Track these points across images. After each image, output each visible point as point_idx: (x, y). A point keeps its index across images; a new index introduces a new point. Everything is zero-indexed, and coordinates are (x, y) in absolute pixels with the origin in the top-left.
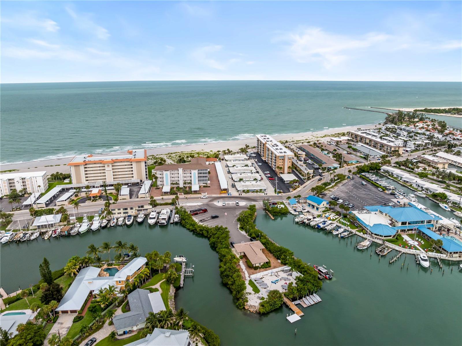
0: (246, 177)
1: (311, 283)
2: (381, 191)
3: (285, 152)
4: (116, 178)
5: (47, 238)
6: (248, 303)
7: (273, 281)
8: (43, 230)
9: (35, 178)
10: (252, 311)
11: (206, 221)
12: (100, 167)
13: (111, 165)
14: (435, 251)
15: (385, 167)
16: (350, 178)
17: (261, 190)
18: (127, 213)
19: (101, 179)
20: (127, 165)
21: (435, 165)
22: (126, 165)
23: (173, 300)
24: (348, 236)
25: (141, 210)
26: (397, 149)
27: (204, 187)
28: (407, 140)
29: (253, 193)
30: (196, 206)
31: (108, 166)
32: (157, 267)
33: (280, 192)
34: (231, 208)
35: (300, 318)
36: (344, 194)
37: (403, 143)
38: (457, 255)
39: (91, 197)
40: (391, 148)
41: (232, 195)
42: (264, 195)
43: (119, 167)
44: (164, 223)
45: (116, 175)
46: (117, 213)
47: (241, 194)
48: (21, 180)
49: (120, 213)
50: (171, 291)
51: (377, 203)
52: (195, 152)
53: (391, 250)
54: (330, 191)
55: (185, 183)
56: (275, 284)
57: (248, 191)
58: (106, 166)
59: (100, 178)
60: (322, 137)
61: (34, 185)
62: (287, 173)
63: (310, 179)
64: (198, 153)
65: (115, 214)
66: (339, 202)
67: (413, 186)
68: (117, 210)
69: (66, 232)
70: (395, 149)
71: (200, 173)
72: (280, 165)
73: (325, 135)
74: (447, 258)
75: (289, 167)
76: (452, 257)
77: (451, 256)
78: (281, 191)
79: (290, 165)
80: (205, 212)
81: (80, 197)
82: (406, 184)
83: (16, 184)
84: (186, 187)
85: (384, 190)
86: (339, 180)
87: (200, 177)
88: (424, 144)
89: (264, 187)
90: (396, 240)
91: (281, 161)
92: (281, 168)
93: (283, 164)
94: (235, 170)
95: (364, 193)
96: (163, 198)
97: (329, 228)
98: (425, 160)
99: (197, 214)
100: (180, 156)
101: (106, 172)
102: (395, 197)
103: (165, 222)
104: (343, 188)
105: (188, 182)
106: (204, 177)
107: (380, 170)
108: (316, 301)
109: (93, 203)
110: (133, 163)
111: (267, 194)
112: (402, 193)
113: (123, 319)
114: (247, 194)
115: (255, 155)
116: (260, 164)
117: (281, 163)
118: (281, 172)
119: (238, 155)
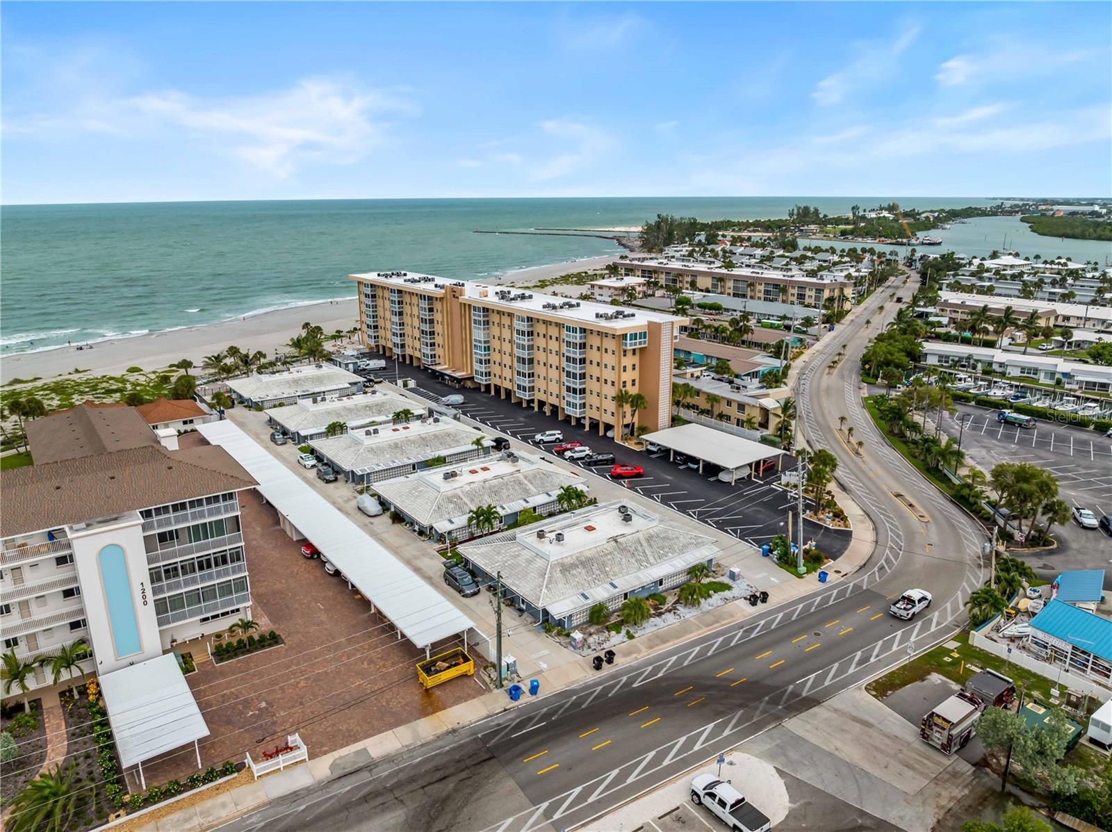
52: (39, 384)
62: (669, 421)
64: (59, 388)
72: (625, 384)
84: (37, 705)
87: (171, 572)
105: (50, 645)
115: (381, 363)
116: (458, 398)
117: (629, 376)
118: (629, 419)
119: (310, 370)
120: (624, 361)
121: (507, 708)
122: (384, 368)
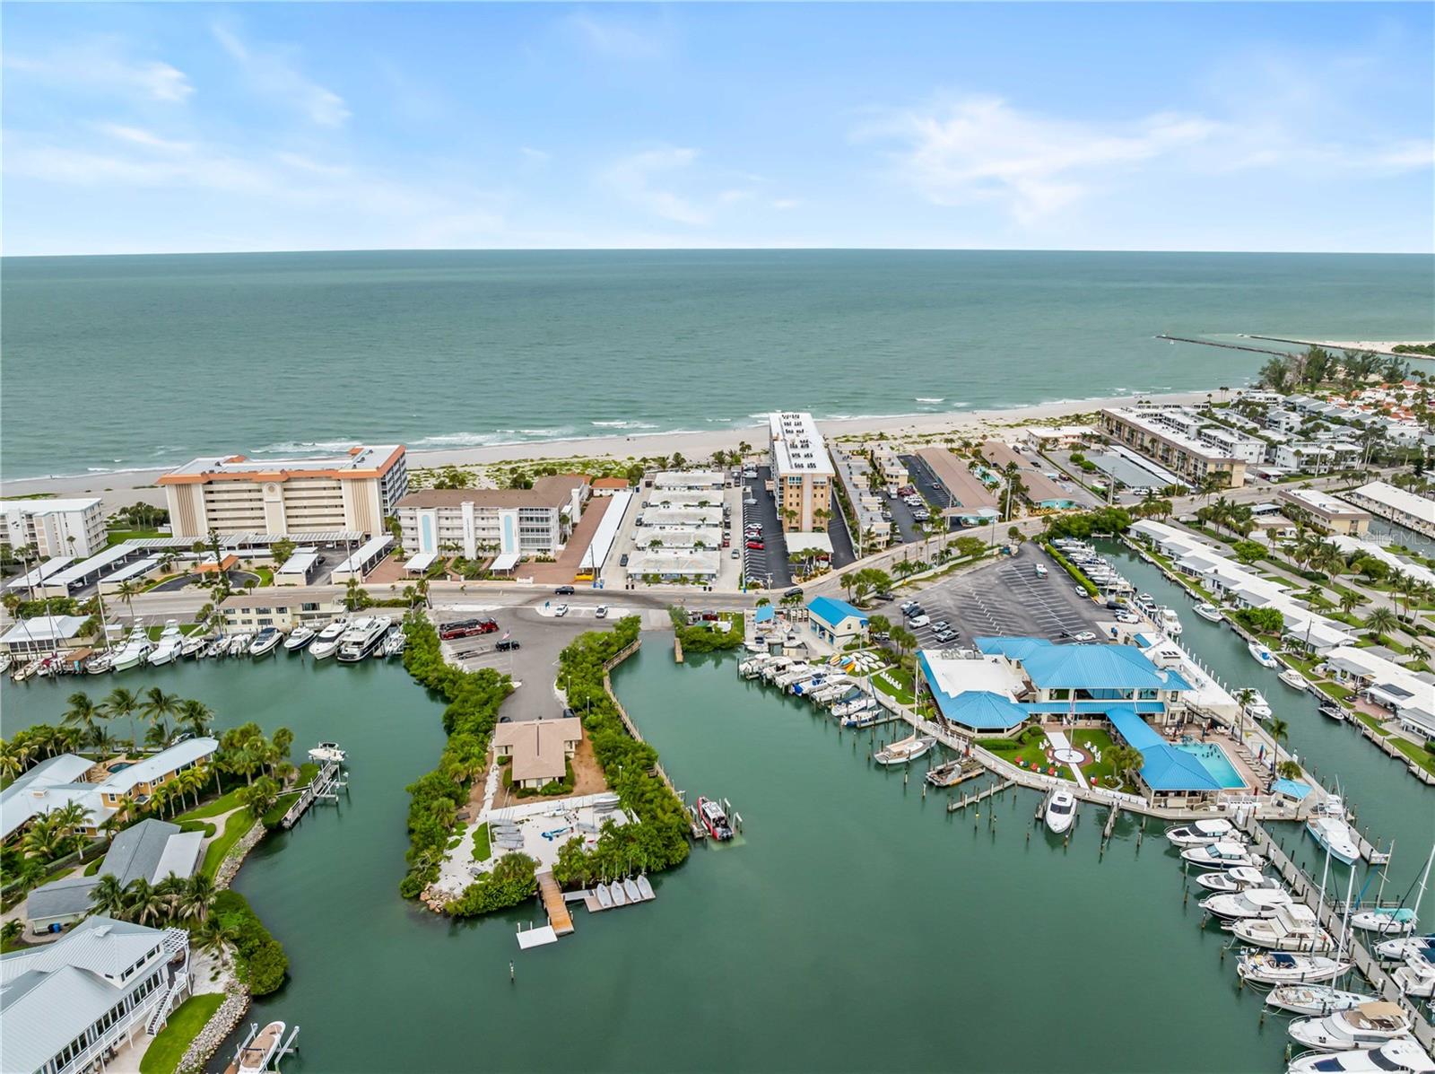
0: (674, 538)
1: (641, 843)
2: (1084, 597)
3: (811, 465)
4: (298, 526)
5: (21, 677)
6: (436, 886)
7: (548, 832)
8: (21, 657)
9: (61, 515)
10: (431, 907)
11: (476, 655)
12: (250, 491)
13: (278, 488)
14: (1120, 787)
15: (1146, 525)
16: (1010, 553)
17: (698, 576)
18: (270, 621)
19: (254, 527)
20: (329, 488)
21: (1324, 524)
22: (325, 489)
23: (240, 859)
24: (872, 723)
25: (311, 617)
26: (1226, 468)
27: (538, 560)
28: (1280, 443)
29: (671, 586)
30: (479, 612)
31: (271, 489)
32: (236, 767)
33: (755, 586)
34: (576, 624)
35: (556, 939)
36: (955, 600)
37: (1264, 450)
38: (1182, 802)
39: (200, 575)
40: (1205, 465)
41: (605, 588)
42: (701, 590)
43: (304, 494)
44: (353, 656)
45: (297, 517)
46: (239, 622)
47: (633, 587)
48: (25, 520)
49: (250, 622)
50: (250, 835)
51: (1042, 632)
53: (981, 771)
54: (916, 588)
55: (482, 548)
56: (551, 839)
57: (657, 579)
58: (265, 488)
59: (249, 523)
60: (1011, 427)
61: (59, 535)
62: (811, 529)
63: (880, 551)
65: (234, 622)
66: (916, 622)
67: (1202, 584)
68: (239, 612)
69: (76, 663)
70: (1219, 469)
71: (527, 519)
72: (791, 504)
73: (1026, 421)
74: (1146, 810)
75: (818, 513)
76: (1166, 806)
77: (1163, 804)
78: (760, 582)
79: (823, 504)
80: (489, 631)
81: (175, 573)
82: (1183, 578)
83: (11, 530)
84: (482, 560)
85: (1091, 594)
86: (970, 558)
87: (527, 530)
88: (1332, 455)
89: (711, 567)
90: (1017, 744)
91: (794, 492)
92: (793, 514)
93: (798, 500)
94: (660, 515)
95: (1022, 600)
96: (393, 587)
97: (822, 696)
98: (1296, 507)
99: (462, 635)
100: (513, 471)
101: (265, 505)
102: (1116, 616)
103: (358, 654)
104: (965, 583)
105: (491, 543)
106: (538, 531)
107: (1126, 531)
108: (635, 897)
109: (200, 590)
110: (343, 485)
111: (710, 589)
112: (1144, 606)
113: (58, 892)
114: (653, 586)
115: (754, 474)
116: (752, 501)
117: (794, 500)
118: (794, 525)
119: (699, 473)
120: (790, 491)
122: (756, 478)
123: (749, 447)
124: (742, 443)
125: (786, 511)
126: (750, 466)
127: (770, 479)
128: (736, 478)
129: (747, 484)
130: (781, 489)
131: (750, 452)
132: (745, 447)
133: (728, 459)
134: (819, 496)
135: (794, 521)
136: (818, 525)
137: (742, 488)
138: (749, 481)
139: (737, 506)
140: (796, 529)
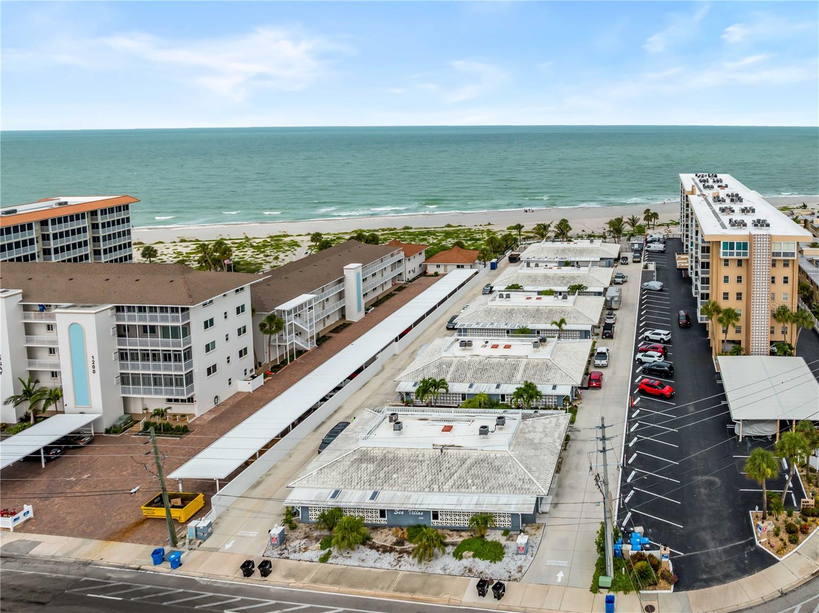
3: (759, 223)
62: (767, 348)
72: (726, 296)
75: (780, 315)
79: (787, 296)
91: (733, 271)
92: (730, 316)
93: (741, 288)
115: (660, 247)
116: (656, 285)
117: (732, 288)
118: (732, 335)
119: (585, 243)
120: (725, 271)
121: (142, 567)
122: (662, 252)
123: (655, 215)
124: (648, 210)
125: (717, 310)
126: (656, 236)
127: (681, 252)
128: (636, 251)
129: (650, 260)
130: (706, 266)
131: (658, 222)
132: (650, 216)
133: (627, 228)
134: (779, 280)
135: (731, 330)
136: (779, 337)
137: (643, 264)
138: (652, 255)
139: (632, 292)
140: (738, 349)
